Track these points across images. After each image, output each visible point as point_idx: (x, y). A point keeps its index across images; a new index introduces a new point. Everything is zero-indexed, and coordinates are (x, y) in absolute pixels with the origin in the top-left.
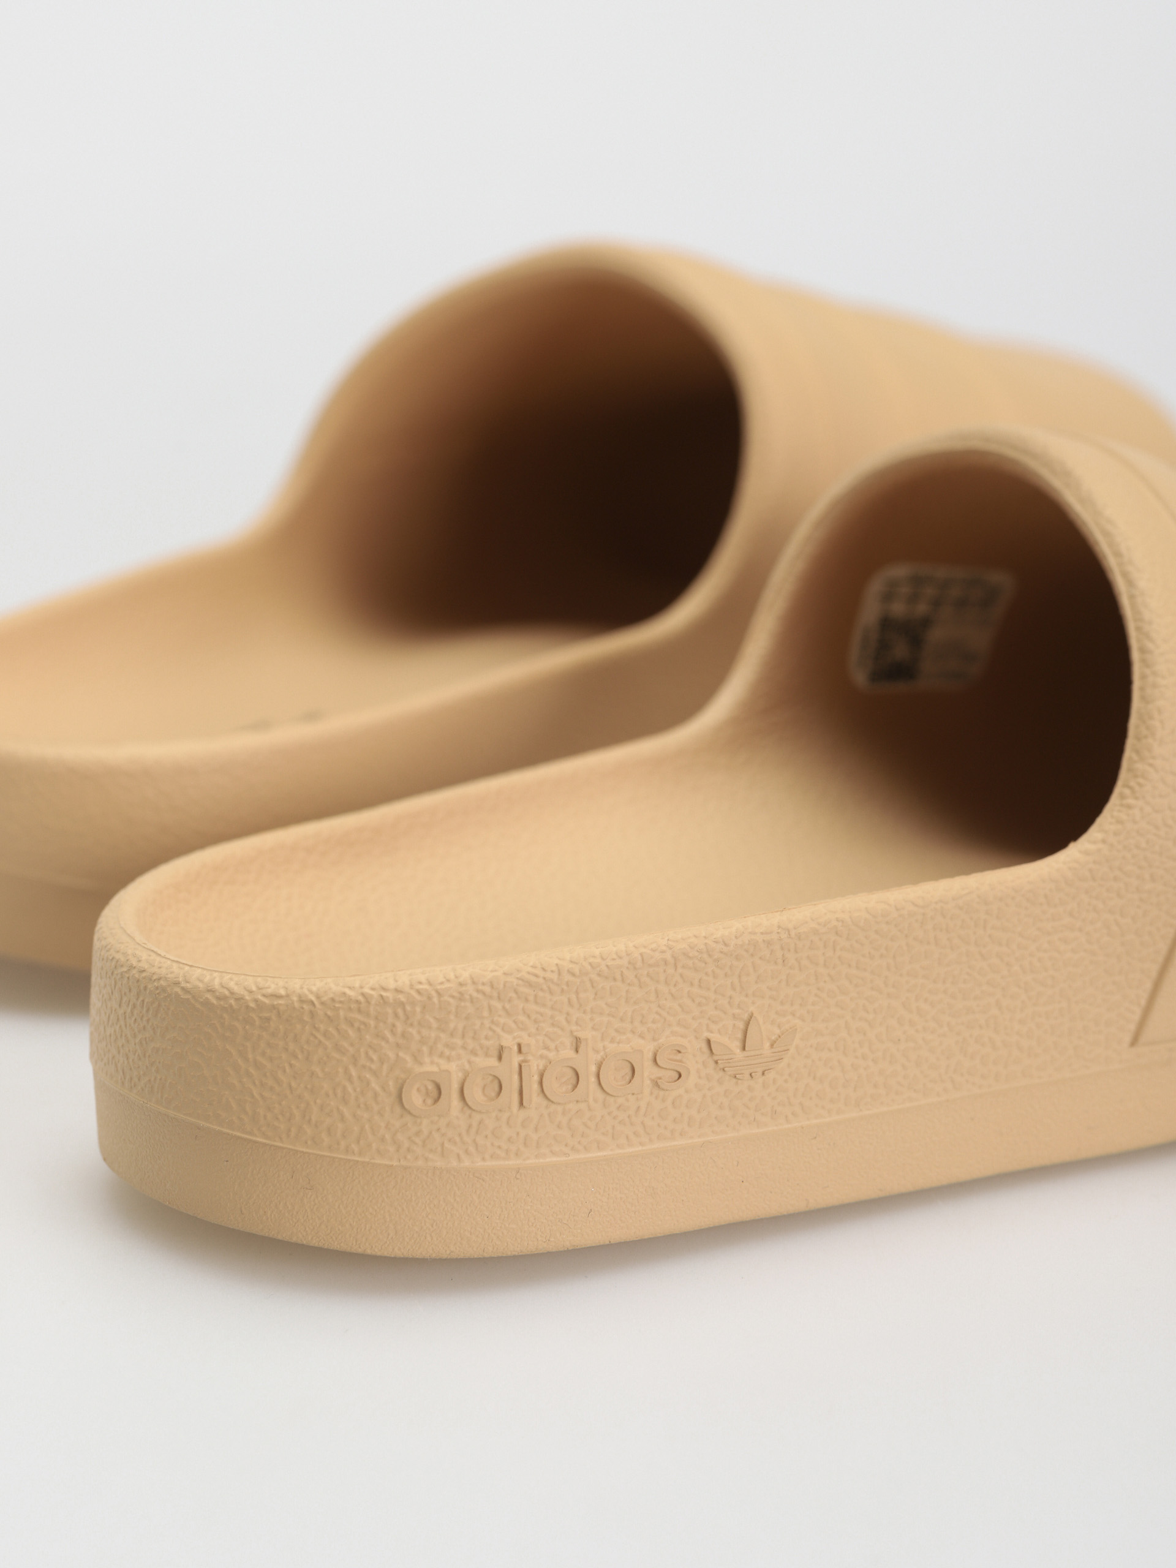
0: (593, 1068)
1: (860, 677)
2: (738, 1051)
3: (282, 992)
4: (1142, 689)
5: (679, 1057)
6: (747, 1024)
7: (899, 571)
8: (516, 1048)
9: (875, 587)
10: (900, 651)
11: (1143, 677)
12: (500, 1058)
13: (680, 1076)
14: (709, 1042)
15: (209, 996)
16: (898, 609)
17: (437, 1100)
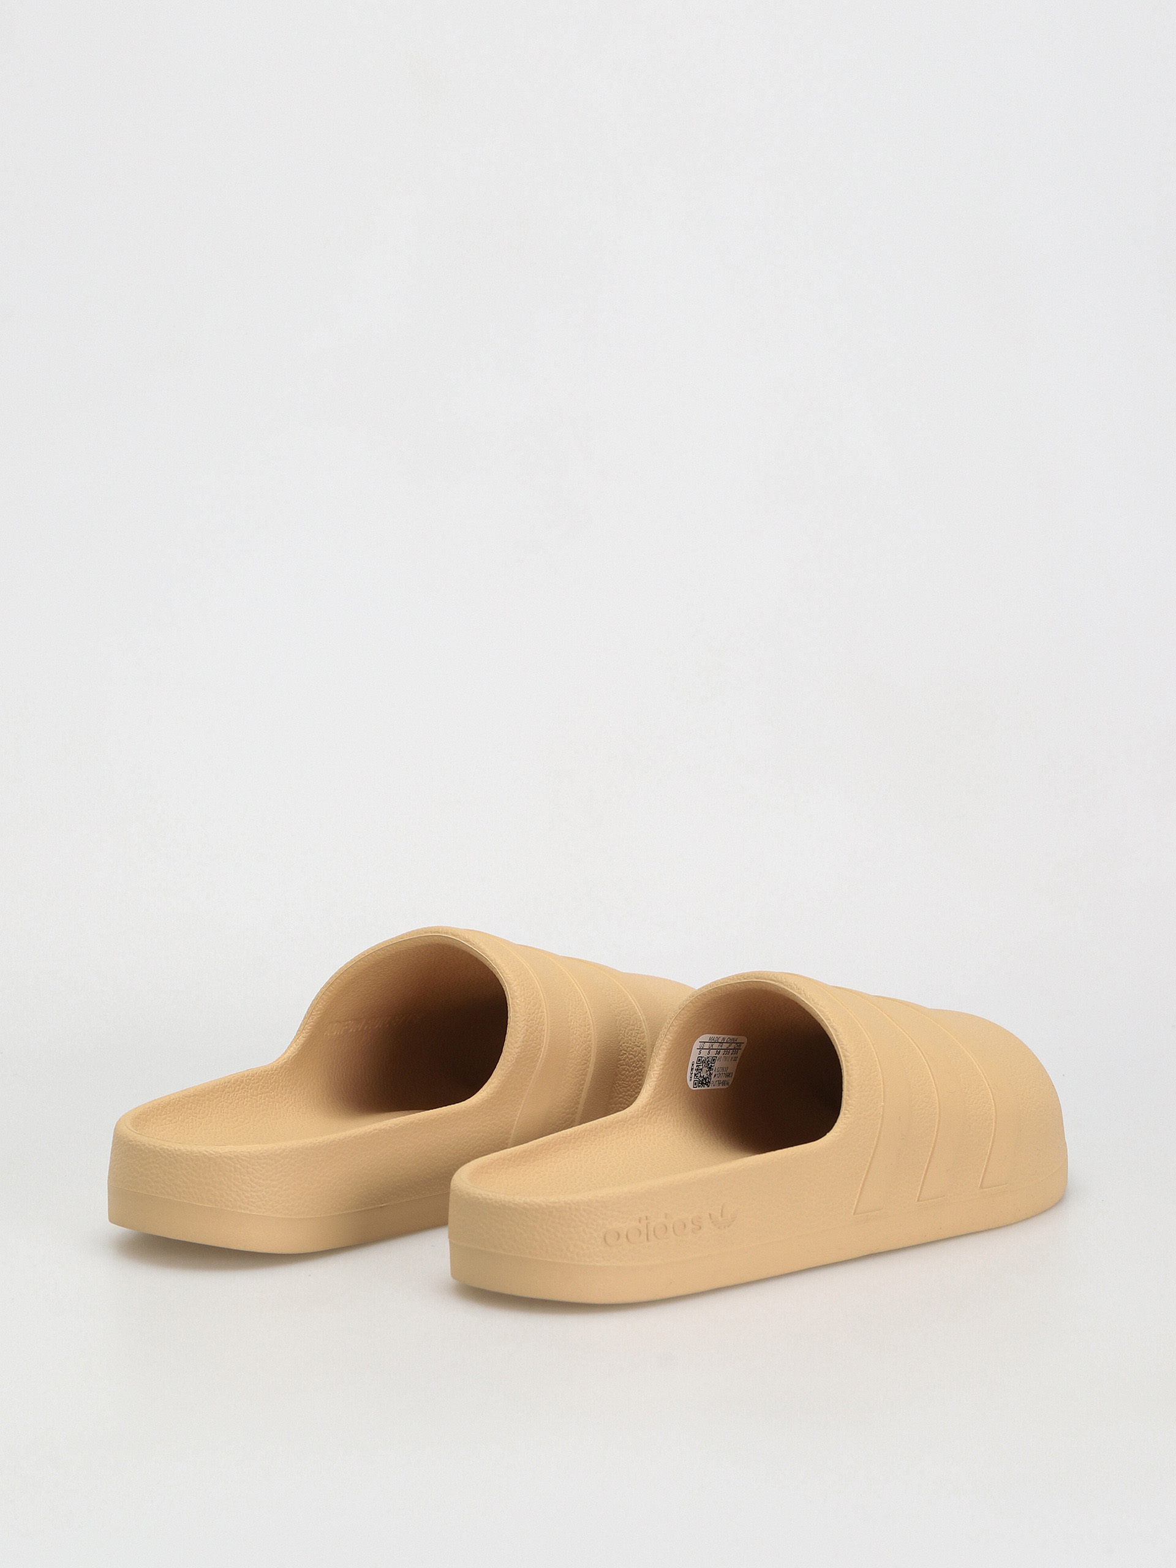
0: (672, 1226)
1: (691, 1084)
2: (720, 1217)
3: (557, 1201)
4: (847, 1071)
5: (700, 1220)
6: (723, 1207)
7: (705, 1037)
8: (645, 1218)
9: (697, 1045)
10: (704, 1074)
11: (847, 1066)
12: (640, 1222)
13: (700, 1228)
14: (710, 1215)
15: (525, 1205)
16: (704, 1053)
17: (618, 1239)
